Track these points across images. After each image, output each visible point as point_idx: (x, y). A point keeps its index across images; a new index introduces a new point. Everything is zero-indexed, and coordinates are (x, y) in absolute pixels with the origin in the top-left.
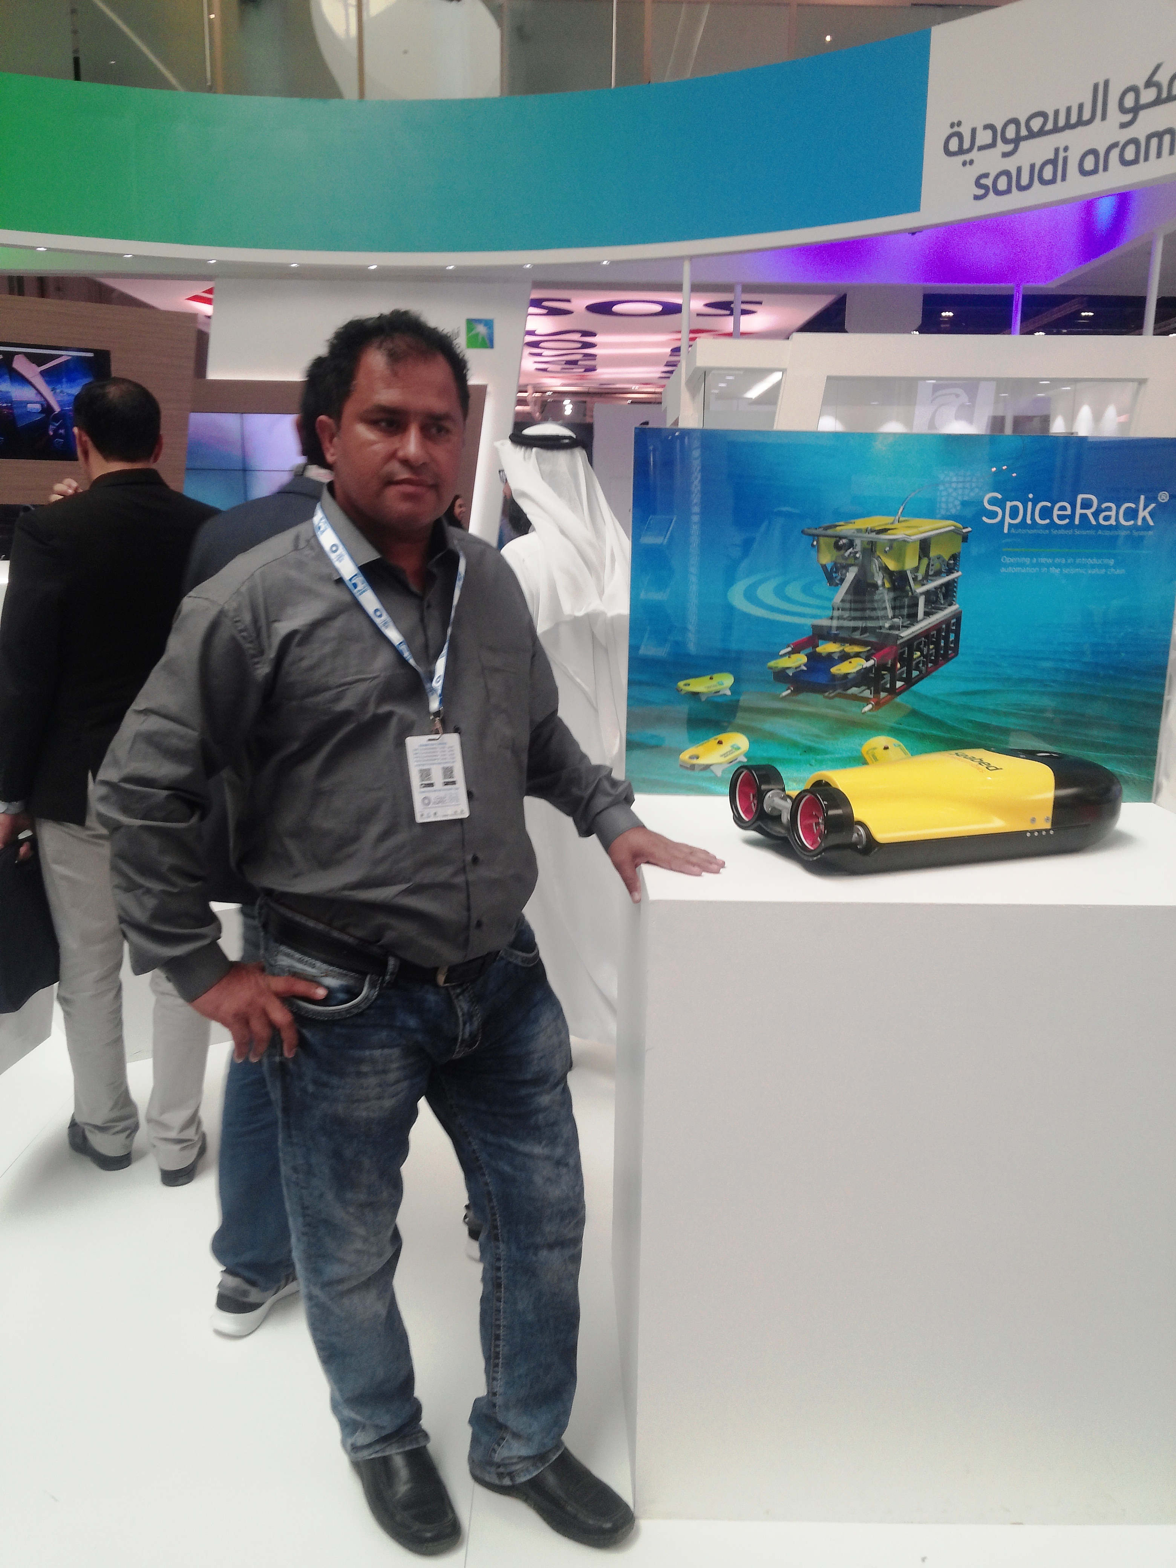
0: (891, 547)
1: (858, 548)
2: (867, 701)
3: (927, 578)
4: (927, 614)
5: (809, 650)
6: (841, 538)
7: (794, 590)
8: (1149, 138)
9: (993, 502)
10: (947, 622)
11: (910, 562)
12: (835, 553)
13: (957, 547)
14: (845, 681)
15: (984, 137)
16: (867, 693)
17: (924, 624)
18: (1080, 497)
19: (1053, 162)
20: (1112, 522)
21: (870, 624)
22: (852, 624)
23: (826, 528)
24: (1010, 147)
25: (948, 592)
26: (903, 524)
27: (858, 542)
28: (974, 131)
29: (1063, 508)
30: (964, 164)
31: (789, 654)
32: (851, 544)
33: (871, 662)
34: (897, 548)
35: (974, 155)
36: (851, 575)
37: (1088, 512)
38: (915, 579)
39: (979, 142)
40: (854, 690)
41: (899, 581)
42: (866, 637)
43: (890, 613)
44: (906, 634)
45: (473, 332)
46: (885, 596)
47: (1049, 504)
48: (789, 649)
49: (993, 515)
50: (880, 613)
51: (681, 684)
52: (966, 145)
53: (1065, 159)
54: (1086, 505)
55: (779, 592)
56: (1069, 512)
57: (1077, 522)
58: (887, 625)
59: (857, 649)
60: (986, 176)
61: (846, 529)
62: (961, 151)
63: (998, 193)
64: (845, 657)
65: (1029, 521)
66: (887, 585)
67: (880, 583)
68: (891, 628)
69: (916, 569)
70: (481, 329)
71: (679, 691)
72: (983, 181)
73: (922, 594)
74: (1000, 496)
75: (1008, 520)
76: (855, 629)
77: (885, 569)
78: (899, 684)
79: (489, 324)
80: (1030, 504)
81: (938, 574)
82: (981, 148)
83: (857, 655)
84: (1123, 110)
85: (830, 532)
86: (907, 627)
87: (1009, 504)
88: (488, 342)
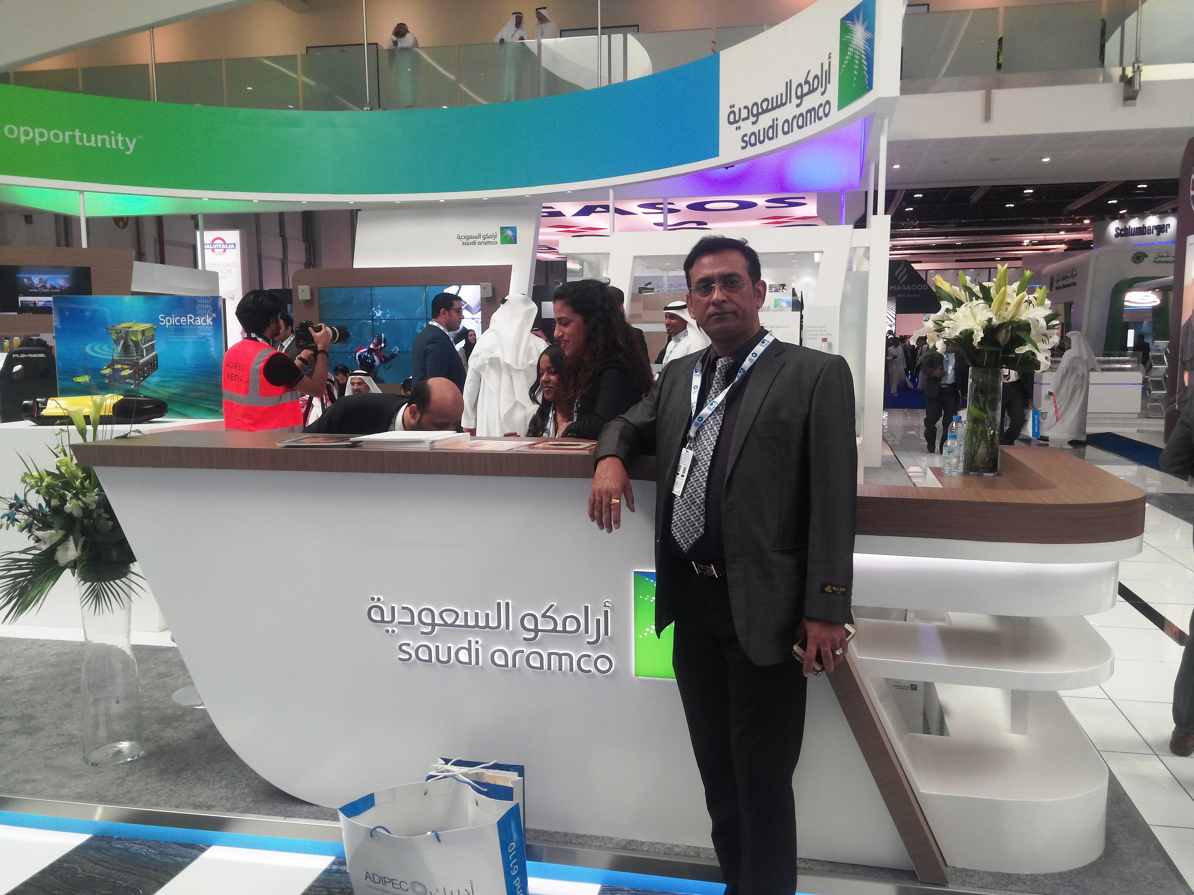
0: (133, 333)
1: (123, 333)
2: (132, 384)
3: (145, 343)
4: (147, 355)
5: (112, 367)
6: (118, 330)
7: (105, 347)
8: (807, 112)
9: (162, 317)
10: (153, 357)
11: (140, 338)
12: (117, 335)
13: (152, 333)
14: (124, 377)
15: (744, 114)
16: (132, 382)
17: (146, 358)
18: (188, 316)
19: (771, 127)
20: (199, 324)
21: (130, 358)
22: (124, 358)
23: (113, 327)
24: (755, 119)
25: (152, 348)
26: (136, 325)
27: (123, 331)
28: (740, 110)
29: (184, 319)
30: (737, 129)
31: (106, 369)
32: (121, 332)
33: (132, 371)
34: (135, 333)
35: (741, 124)
36: (122, 342)
37: (192, 320)
38: (142, 343)
39: (742, 117)
40: (127, 381)
41: (136, 344)
42: (128, 362)
43: (135, 354)
44: (141, 361)
45: (505, 234)
46: (133, 348)
47: (179, 318)
48: (106, 367)
49: (163, 322)
50: (133, 355)
51: (74, 379)
52: (737, 119)
53: (777, 124)
54: (191, 318)
55: (101, 348)
56: (186, 321)
57: (188, 324)
58: (135, 359)
59: (127, 367)
60: (745, 135)
61: (119, 327)
62: (735, 122)
63: (752, 145)
64: (124, 369)
65: (174, 324)
66: (133, 345)
67: (131, 344)
68: (136, 359)
69: (141, 340)
70: (509, 233)
71: (74, 381)
72: (745, 138)
73: (144, 348)
74: (164, 316)
75: (167, 323)
76: (126, 360)
77: (132, 340)
78: (141, 378)
79: (514, 229)
80: (173, 318)
81: (148, 341)
82: (744, 119)
83: (127, 369)
84: (797, 97)
85: (114, 328)
86: (142, 359)
87: (167, 318)
88: (513, 240)
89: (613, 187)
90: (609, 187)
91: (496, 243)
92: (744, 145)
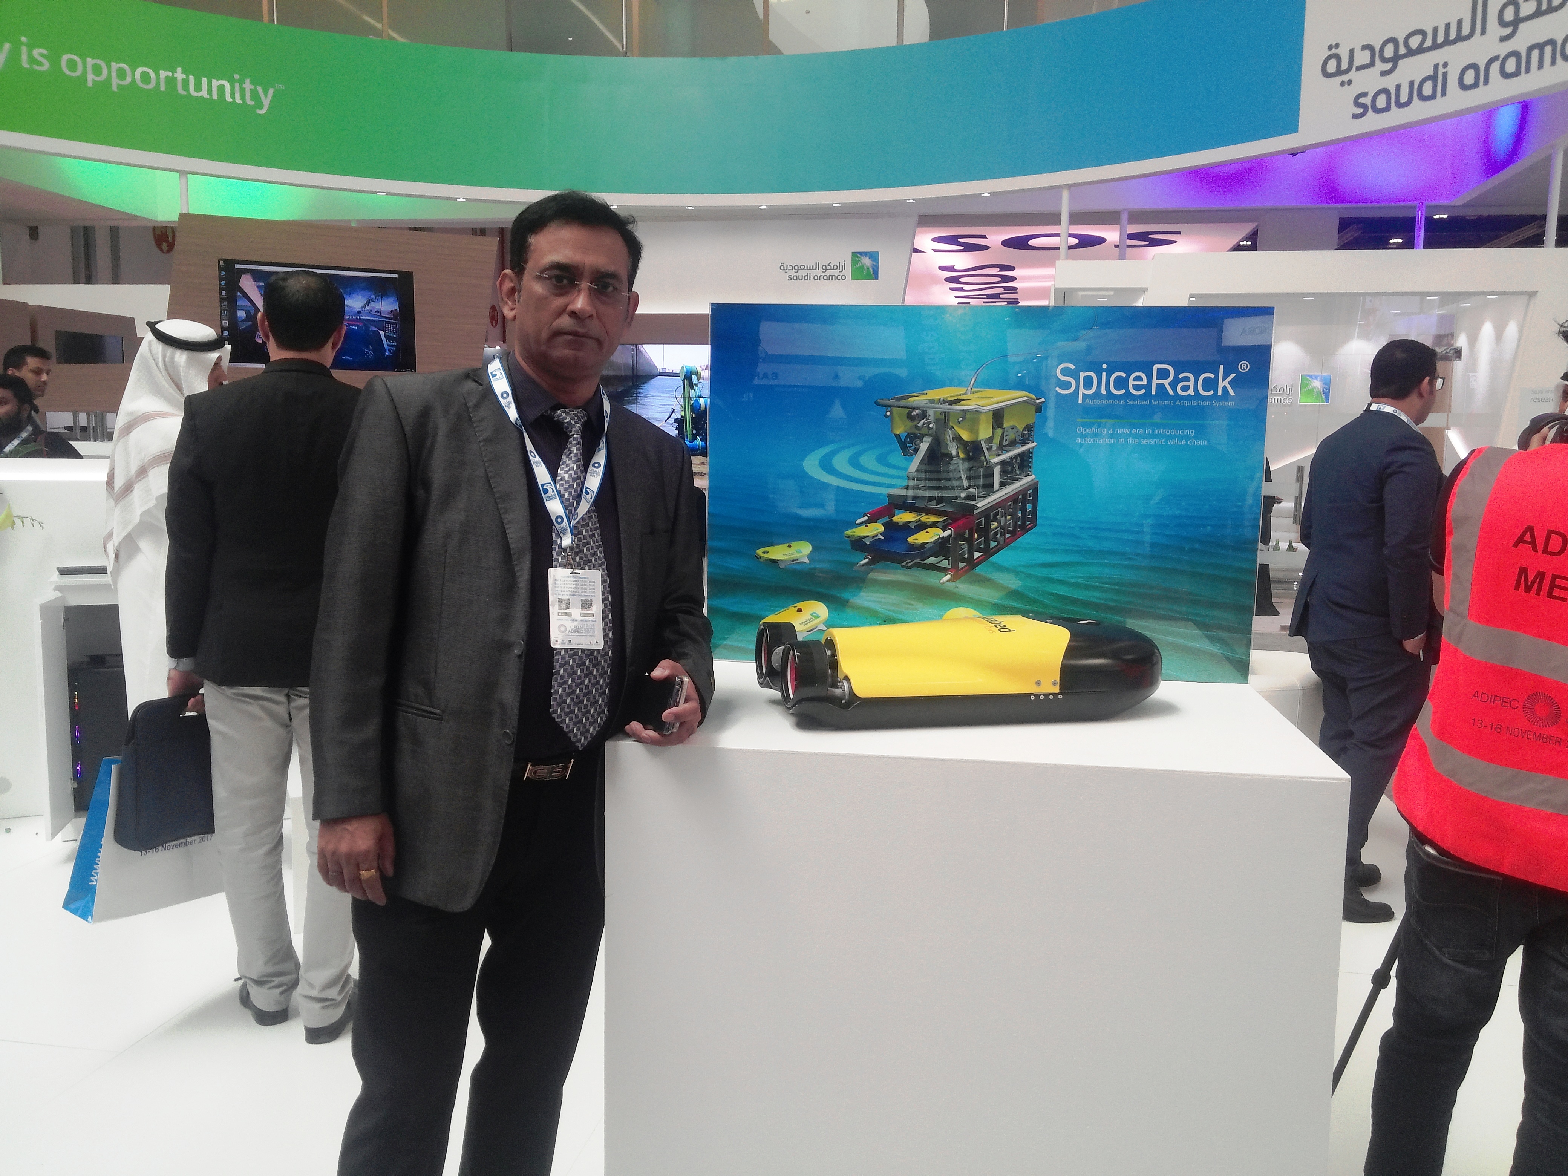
0: (964, 418)
1: (931, 419)
2: (945, 570)
3: (1002, 448)
4: (1003, 485)
5: (886, 519)
6: (914, 408)
7: (869, 460)
8: (1530, 50)
9: (1065, 372)
10: (1023, 492)
11: (984, 432)
12: (910, 424)
13: (1031, 417)
14: (921, 550)
15: (1362, 58)
16: (945, 563)
17: (1000, 495)
18: (1156, 367)
19: (1433, 78)
20: (1191, 392)
21: (946, 494)
22: (928, 493)
23: (899, 399)
24: (1389, 66)
25: (1024, 462)
26: (976, 395)
27: (931, 412)
28: (1352, 52)
29: (1139, 379)
30: (1343, 84)
31: (865, 523)
32: (924, 415)
33: (948, 532)
34: (971, 418)
35: (1353, 75)
36: (924, 446)
37: (1166, 382)
38: (989, 449)
39: (1357, 62)
40: (932, 560)
41: (973, 450)
42: (943, 507)
43: (965, 483)
44: (982, 504)
45: (860, 264)
46: (960, 467)
47: (1124, 375)
48: (866, 518)
49: (1067, 385)
50: (955, 483)
51: (760, 552)
52: (1344, 66)
53: (1445, 75)
54: (1163, 374)
55: (854, 462)
56: (1145, 382)
57: (1153, 392)
58: (963, 495)
59: (933, 519)
60: (1365, 94)
61: (919, 400)
62: (1339, 72)
63: (1377, 111)
64: (922, 527)
65: (1104, 392)
66: (962, 455)
67: (954, 453)
68: (968, 498)
69: (990, 440)
70: (867, 262)
71: (758, 558)
72: (1361, 100)
73: (997, 464)
74: (1073, 367)
75: (1082, 390)
76: (931, 499)
77: (958, 439)
78: (977, 555)
79: (874, 256)
80: (1104, 374)
81: (1013, 444)
82: (1359, 68)
83: (934, 525)
84: (1503, 23)
85: (903, 403)
86: (983, 497)
87: (1082, 375)
88: (874, 274)
89: (1070, 187)
90: (1060, 187)
91: (843, 277)
92: (1360, 111)
